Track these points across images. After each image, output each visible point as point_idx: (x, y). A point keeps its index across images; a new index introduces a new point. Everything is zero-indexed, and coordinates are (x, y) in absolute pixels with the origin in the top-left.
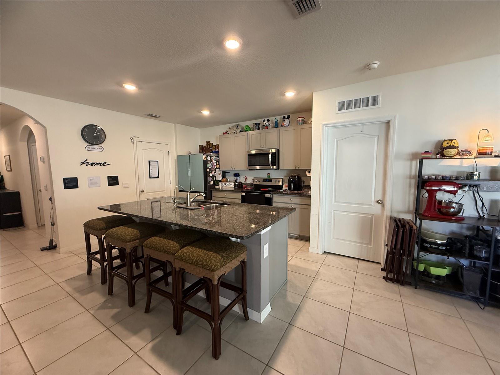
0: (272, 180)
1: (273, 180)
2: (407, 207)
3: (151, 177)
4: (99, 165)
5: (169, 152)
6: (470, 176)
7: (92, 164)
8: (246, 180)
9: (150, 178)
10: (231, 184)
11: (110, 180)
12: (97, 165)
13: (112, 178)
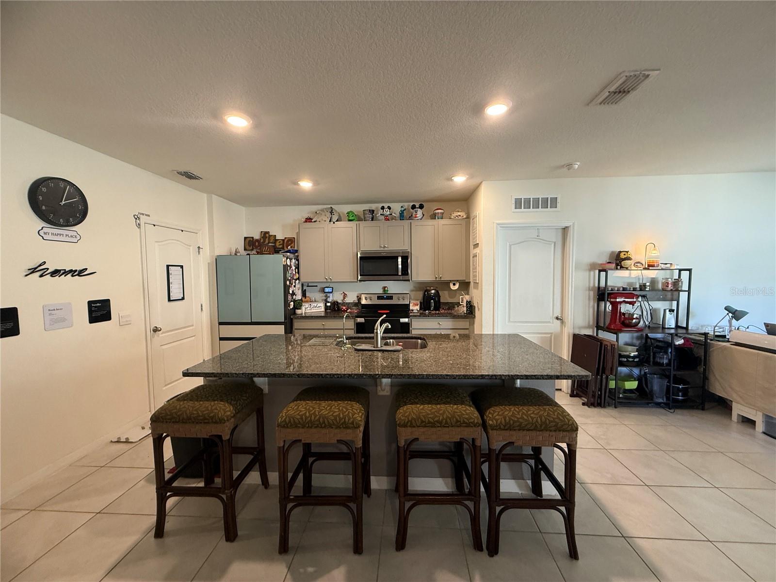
0: (392, 296)
1: (395, 297)
2: (587, 323)
3: (171, 299)
4: (69, 275)
5: (199, 247)
6: (643, 287)
7: (56, 273)
8: (344, 298)
9: (169, 300)
10: (319, 305)
11: (93, 309)
12: (65, 276)
13: (98, 304)
